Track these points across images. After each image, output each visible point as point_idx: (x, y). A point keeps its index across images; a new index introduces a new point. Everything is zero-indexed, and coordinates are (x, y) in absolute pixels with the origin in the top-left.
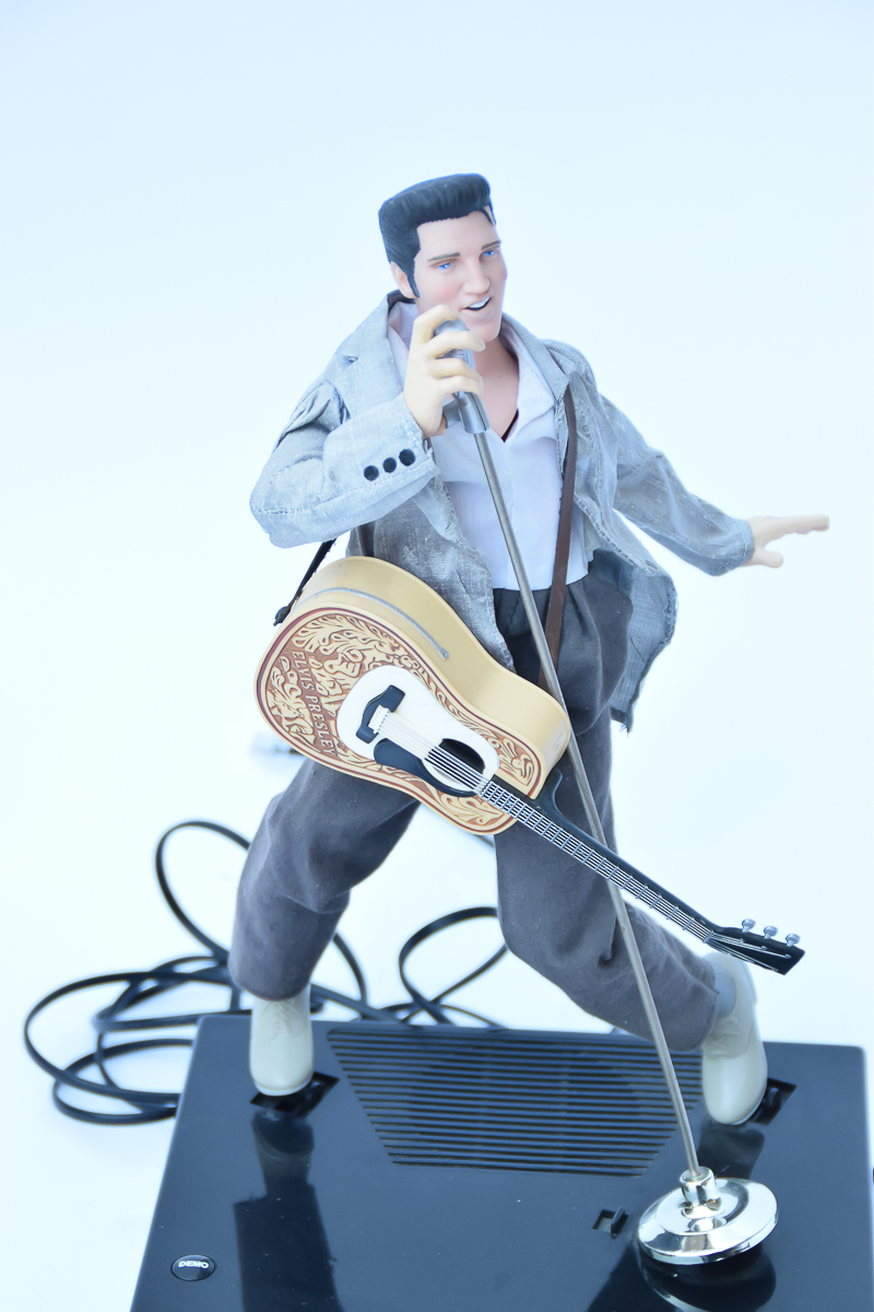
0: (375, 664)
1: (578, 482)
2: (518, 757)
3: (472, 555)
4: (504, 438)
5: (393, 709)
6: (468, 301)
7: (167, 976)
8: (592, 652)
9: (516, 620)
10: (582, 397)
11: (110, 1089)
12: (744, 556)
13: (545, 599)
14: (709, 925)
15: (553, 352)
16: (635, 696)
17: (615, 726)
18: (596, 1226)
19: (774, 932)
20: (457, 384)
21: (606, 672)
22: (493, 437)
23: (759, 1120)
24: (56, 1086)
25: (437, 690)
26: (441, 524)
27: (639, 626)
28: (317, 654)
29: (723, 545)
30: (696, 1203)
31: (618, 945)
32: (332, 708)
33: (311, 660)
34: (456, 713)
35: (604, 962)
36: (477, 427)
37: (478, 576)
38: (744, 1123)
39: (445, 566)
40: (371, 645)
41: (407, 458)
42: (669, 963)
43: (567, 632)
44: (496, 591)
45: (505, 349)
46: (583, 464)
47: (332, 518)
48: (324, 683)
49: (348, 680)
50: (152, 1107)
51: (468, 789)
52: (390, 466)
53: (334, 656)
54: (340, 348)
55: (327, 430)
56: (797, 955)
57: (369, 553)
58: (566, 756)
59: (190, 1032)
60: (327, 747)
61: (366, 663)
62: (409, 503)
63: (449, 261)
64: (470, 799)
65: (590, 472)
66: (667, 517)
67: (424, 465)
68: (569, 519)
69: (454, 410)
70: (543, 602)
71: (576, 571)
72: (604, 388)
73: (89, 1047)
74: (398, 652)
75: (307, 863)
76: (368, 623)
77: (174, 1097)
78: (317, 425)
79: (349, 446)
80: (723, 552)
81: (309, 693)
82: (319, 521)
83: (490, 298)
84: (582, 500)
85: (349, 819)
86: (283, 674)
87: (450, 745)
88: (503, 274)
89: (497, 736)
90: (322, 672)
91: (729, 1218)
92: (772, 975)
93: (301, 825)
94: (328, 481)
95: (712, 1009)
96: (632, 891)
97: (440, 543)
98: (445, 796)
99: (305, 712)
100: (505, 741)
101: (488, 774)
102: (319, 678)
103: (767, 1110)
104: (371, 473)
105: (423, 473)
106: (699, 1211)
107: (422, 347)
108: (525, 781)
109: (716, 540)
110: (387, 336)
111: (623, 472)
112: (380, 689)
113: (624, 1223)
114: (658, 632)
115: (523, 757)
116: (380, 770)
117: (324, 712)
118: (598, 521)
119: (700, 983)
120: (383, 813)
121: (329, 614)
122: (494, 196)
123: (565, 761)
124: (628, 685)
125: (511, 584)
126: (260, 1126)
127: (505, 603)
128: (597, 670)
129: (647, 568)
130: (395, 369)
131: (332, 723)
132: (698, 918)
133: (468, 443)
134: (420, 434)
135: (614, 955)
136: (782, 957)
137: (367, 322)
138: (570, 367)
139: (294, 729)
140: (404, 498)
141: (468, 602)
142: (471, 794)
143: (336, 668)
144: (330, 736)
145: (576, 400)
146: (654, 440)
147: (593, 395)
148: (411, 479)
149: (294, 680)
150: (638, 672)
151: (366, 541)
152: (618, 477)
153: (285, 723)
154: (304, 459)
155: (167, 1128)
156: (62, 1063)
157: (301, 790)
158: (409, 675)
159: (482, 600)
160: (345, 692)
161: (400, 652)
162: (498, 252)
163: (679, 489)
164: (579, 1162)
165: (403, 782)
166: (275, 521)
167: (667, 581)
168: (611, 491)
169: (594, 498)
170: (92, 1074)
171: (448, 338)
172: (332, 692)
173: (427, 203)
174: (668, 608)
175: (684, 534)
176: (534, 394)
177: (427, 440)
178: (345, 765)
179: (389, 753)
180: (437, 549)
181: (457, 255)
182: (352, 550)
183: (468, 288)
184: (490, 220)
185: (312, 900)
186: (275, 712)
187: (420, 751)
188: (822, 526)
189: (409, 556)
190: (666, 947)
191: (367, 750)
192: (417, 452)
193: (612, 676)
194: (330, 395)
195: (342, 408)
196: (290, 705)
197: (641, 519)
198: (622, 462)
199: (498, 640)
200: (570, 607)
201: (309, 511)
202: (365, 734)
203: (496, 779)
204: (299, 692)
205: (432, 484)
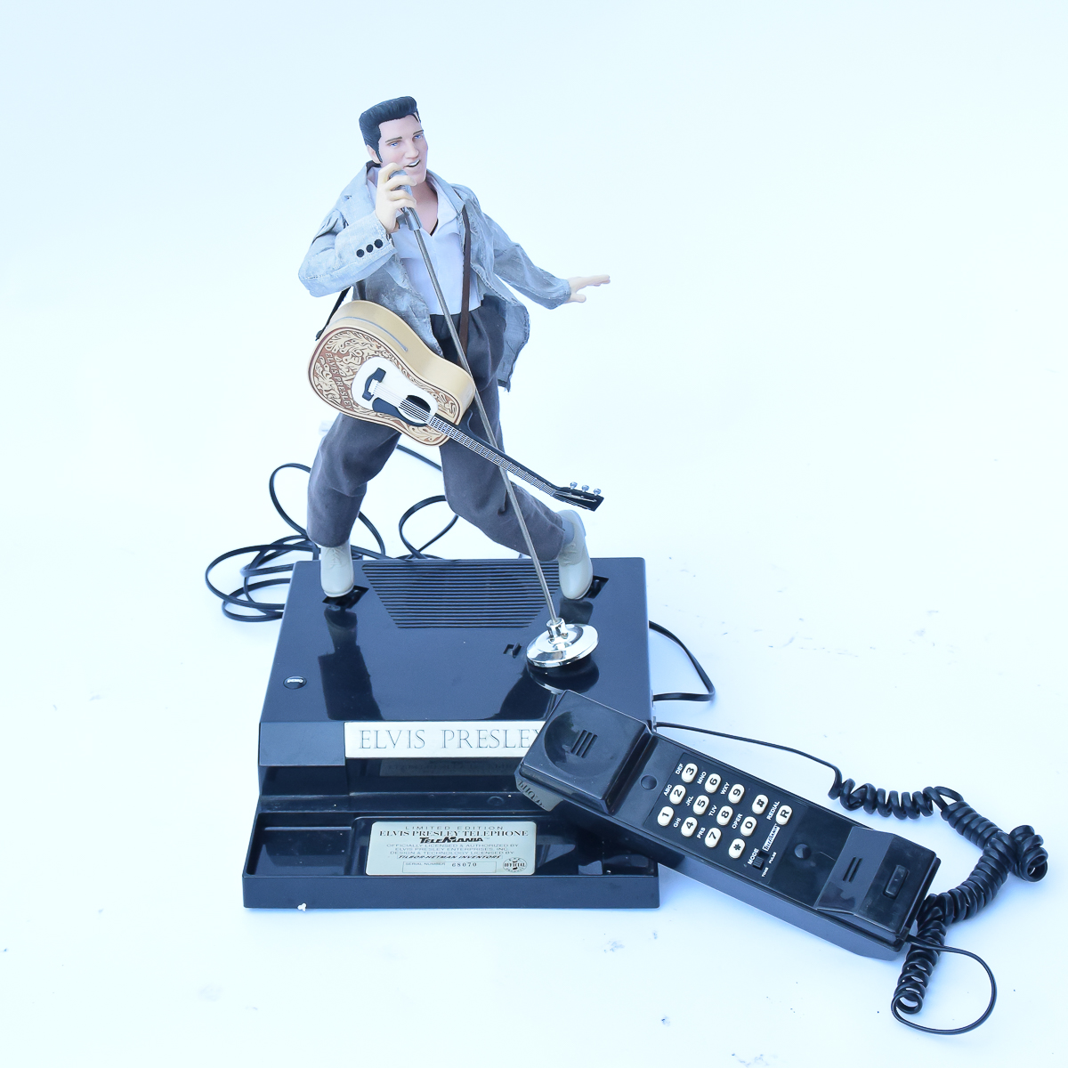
0: (370, 357)
1: (473, 257)
2: (448, 402)
3: (417, 296)
4: (431, 234)
5: (380, 381)
6: (408, 162)
7: (280, 547)
8: (486, 346)
9: (443, 331)
10: (472, 211)
11: (251, 604)
12: (565, 298)
13: (458, 319)
14: (553, 486)
15: (456, 189)
16: (511, 372)
17: (501, 389)
18: (505, 652)
19: (587, 488)
20: (402, 203)
21: (493, 357)
22: (425, 233)
23: (590, 597)
24: (224, 604)
25: (403, 368)
26: (400, 281)
27: (511, 334)
28: (339, 354)
29: (554, 292)
30: (555, 635)
31: (508, 503)
32: (348, 383)
33: (336, 357)
34: (413, 380)
35: (501, 513)
36: (415, 227)
37: (421, 308)
38: (582, 598)
39: (404, 304)
40: (366, 346)
41: (379, 244)
42: (537, 514)
43: (471, 336)
44: (431, 316)
45: (429, 188)
46: (474, 247)
47: (341, 278)
48: (344, 370)
49: (356, 367)
50: (271, 612)
51: (423, 422)
52: (370, 249)
53: (347, 354)
54: (343, 192)
55: (335, 234)
56: (599, 500)
57: (363, 298)
58: (474, 402)
59: (288, 575)
60: (348, 404)
61: (364, 356)
62: (382, 269)
63: (397, 141)
64: (424, 428)
65: (479, 251)
66: (523, 277)
67: (387, 246)
68: (469, 276)
69: (403, 219)
70: (457, 321)
71: (474, 304)
72: (485, 209)
73: (241, 585)
74: (380, 349)
75: (341, 469)
76: (364, 334)
77: (281, 607)
78: (332, 232)
79: (348, 240)
80: (554, 296)
81: (336, 376)
82: (334, 280)
83: (419, 160)
84: (475, 266)
85: (362, 443)
86: (322, 366)
87: (412, 398)
88: (426, 148)
89: (436, 391)
90: (342, 363)
91: (573, 642)
92: (588, 511)
93: (337, 449)
94: (338, 259)
95: (562, 538)
96: (512, 471)
97: (401, 291)
98: (411, 427)
99: (335, 386)
100: (440, 394)
101: (432, 413)
102: (340, 367)
103: (594, 590)
104: (360, 253)
105: (388, 252)
106: (558, 640)
107: (383, 185)
108: (452, 415)
109: (550, 290)
110: (367, 184)
111: (497, 254)
112: (373, 371)
113: (518, 650)
114: (521, 337)
115: (450, 402)
116: (376, 416)
117: (344, 385)
118: (485, 277)
119: (554, 524)
120: (380, 440)
121: (343, 331)
122: (419, 107)
123: (473, 404)
124: (508, 367)
125: (439, 312)
126: (329, 615)
127: (437, 322)
128: (488, 356)
129: (512, 301)
130: (371, 200)
131: (349, 391)
132: (547, 483)
133: (412, 237)
134: (385, 231)
135: (506, 509)
136: (592, 502)
137: (356, 178)
138: (465, 196)
139: (330, 396)
140: (379, 265)
141: (416, 321)
142: (425, 425)
143: (349, 361)
144: (349, 399)
145: (469, 214)
146: (515, 237)
147: (479, 212)
148: (381, 255)
149: (327, 369)
150: (512, 360)
151: (362, 291)
152: (495, 257)
153: (325, 393)
154: (325, 250)
155: (279, 622)
156: (228, 592)
157: (336, 431)
158: (387, 361)
159: (424, 320)
160: (355, 373)
161: (382, 349)
162: (423, 137)
163: (529, 263)
164: (497, 622)
165: (388, 421)
166: (313, 284)
167: (523, 309)
168: (491, 263)
169: (482, 266)
170: (243, 597)
171: (397, 180)
172: (348, 374)
173: (383, 112)
174: (525, 323)
175: (533, 286)
176: (446, 211)
177: (389, 235)
178: (358, 414)
179: (381, 405)
180: (399, 295)
181: (401, 138)
182: (355, 298)
183: (407, 155)
184: (418, 120)
185: (346, 489)
186: (319, 387)
187: (397, 404)
188: (607, 281)
189: (385, 300)
190: (535, 505)
191: (369, 405)
192: (384, 240)
193: (497, 358)
194: (338, 216)
195: (345, 223)
196: (327, 383)
197: (509, 279)
198: (497, 248)
199: (434, 341)
200: (471, 323)
201: (329, 276)
202: (367, 396)
203: (437, 415)
204: (331, 376)
205: (393, 258)
